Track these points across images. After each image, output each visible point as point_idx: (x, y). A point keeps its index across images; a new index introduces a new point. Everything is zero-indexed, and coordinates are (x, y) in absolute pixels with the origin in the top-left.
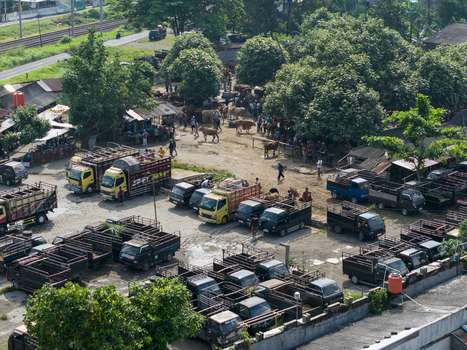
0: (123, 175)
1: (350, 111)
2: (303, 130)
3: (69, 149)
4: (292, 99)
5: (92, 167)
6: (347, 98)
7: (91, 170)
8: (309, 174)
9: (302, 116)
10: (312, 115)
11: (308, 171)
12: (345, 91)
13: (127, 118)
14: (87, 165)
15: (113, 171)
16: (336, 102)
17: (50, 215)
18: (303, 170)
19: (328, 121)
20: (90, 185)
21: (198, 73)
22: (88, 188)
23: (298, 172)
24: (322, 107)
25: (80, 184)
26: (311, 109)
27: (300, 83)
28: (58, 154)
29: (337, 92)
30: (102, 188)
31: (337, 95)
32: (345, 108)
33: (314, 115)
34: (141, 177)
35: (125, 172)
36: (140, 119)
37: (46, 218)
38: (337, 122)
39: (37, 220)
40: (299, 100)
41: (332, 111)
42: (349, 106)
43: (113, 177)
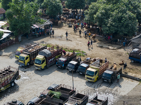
0: (45, 59)
1: (126, 23)
2: (107, 31)
3: (11, 42)
4: (101, 18)
5: (28, 54)
6: (124, 17)
7: (28, 56)
8: (114, 49)
9: (106, 25)
10: (110, 24)
11: (113, 48)
12: (123, 14)
13: (33, 27)
14: (26, 54)
15: (40, 57)
16: (120, 19)
17: (16, 81)
18: (110, 47)
19: (117, 27)
20: (28, 63)
21: (54, 6)
22: (27, 64)
23: (108, 48)
24: (114, 21)
25: (24, 63)
26: (110, 22)
27: (103, 11)
28: (7, 44)
29: (120, 15)
30: (35, 64)
31: (120, 16)
32: (124, 21)
33: (111, 25)
34: (51, 58)
35: (45, 57)
36: (38, 27)
37: (15, 84)
38: (121, 27)
39: (11, 85)
40: (104, 18)
41: (118, 22)
42: (125, 20)
43: (41, 60)
